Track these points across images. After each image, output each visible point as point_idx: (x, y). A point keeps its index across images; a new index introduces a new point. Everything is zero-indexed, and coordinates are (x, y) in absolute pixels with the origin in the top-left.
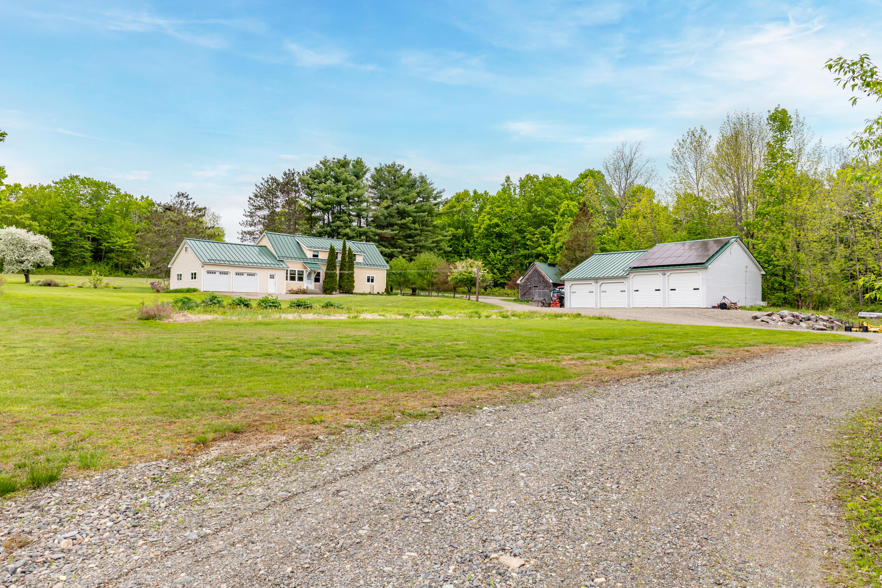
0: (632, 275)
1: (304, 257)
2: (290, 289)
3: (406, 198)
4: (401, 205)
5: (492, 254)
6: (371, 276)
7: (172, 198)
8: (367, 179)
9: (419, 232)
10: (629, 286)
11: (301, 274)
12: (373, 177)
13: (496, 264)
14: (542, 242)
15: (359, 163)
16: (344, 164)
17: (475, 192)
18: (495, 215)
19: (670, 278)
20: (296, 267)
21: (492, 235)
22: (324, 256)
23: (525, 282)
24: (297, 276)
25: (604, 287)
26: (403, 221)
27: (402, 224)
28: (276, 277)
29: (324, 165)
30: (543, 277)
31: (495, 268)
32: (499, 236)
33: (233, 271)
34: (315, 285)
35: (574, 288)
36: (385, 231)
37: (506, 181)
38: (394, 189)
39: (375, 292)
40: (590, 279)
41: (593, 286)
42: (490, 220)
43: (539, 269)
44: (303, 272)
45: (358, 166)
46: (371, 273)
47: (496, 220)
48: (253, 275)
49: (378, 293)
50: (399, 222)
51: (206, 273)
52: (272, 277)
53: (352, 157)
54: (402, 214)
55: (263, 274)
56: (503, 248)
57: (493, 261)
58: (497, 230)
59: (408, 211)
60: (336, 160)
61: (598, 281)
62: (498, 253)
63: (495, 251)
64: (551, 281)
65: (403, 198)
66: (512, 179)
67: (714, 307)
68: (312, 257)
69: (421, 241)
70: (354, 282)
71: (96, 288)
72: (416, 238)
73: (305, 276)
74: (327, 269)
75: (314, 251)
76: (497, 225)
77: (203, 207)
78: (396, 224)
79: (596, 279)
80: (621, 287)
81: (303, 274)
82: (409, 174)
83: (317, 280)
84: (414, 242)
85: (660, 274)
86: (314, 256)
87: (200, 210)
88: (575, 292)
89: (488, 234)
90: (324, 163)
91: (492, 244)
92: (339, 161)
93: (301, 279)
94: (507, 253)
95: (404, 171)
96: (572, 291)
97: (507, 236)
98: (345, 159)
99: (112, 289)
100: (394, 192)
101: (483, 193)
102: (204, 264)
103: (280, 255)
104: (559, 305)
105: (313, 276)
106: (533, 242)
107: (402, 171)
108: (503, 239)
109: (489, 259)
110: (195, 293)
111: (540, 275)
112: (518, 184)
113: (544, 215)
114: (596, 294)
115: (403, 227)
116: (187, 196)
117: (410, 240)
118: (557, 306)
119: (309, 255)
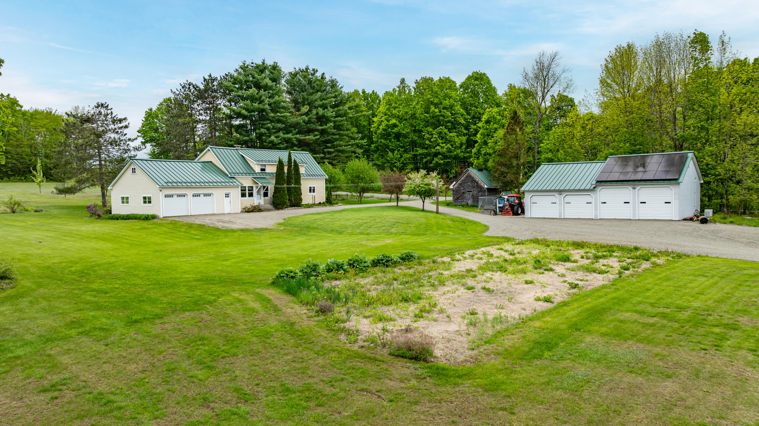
0: (599, 189)
1: (252, 172)
2: (244, 207)
3: (323, 104)
4: (321, 111)
5: (390, 154)
6: (312, 186)
7: (90, 109)
8: (283, 84)
9: (337, 137)
10: (596, 199)
11: (251, 188)
12: (287, 82)
13: (395, 163)
14: (440, 141)
15: (275, 67)
16: (261, 69)
17: (364, 92)
18: (394, 116)
19: (640, 191)
20: (247, 182)
21: (390, 135)
22: (272, 169)
23: (458, 187)
24: (247, 192)
25: (568, 199)
26: (324, 127)
27: (323, 130)
28: (231, 195)
29: (245, 71)
30: (477, 183)
31: (395, 166)
32: (398, 136)
33: (190, 193)
34: (265, 200)
35: (535, 199)
36: (307, 137)
37: (401, 83)
38: (312, 94)
39: (317, 202)
40: (554, 191)
41: (556, 198)
42: (388, 121)
43: (473, 175)
44: (252, 187)
45: (276, 72)
46: (312, 184)
47: (394, 121)
48: (209, 195)
49: (320, 203)
50: (320, 128)
51: (164, 197)
52: (227, 195)
53: (269, 62)
54: (322, 119)
55: (218, 194)
56: (402, 147)
57: (392, 160)
58: (395, 130)
59: (327, 117)
60: (254, 65)
61: (562, 193)
62: (396, 152)
63: (393, 151)
64: (486, 187)
65: (321, 103)
66: (407, 82)
67: (685, 220)
68: (260, 171)
69: (341, 146)
70: (301, 194)
71: (14, 212)
72: (335, 143)
73: (255, 191)
74: (276, 184)
75: (262, 165)
76: (395, 126)
77: (123, 117)
78: (317, 130)
79: (560, 192)
80: (587, 198)
81: (252, 190)
82: (323, 77)
83: (266, 195)
84: (333, 147)
85: (630, 188)
86: (262, 170)
87: (120, 121)
88: (536, 203)
89: (386, 135)
90: (244, 67)
91: (390, 144)
92: (257, 67)
93: (251, 195)
94: (405, 151)
95: (318, 74)
96: (532, 201)
97: (406, 136)
98: (263, 63)
99: (33, 212)
100: (311, 97)
101: (371, 92)
102: (162, 188)
103: (230, 171)
104: (511, 213)
105: (262, 192)
106: (431, 142)
107: (316, 74)
108: (401, 139)
109: (388, 158)
110: (155, 220)
111: (473, 180)
112: (414, 85)
113: (441, 116)
114: (560, 205)
115: (323, 132)
116: (107, 106)
117: (329, 145)
118: (509, 214)
119: (257, 169)
